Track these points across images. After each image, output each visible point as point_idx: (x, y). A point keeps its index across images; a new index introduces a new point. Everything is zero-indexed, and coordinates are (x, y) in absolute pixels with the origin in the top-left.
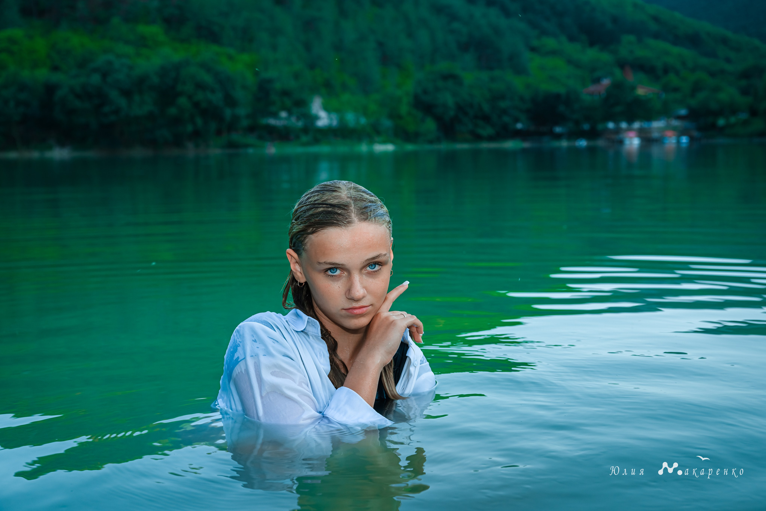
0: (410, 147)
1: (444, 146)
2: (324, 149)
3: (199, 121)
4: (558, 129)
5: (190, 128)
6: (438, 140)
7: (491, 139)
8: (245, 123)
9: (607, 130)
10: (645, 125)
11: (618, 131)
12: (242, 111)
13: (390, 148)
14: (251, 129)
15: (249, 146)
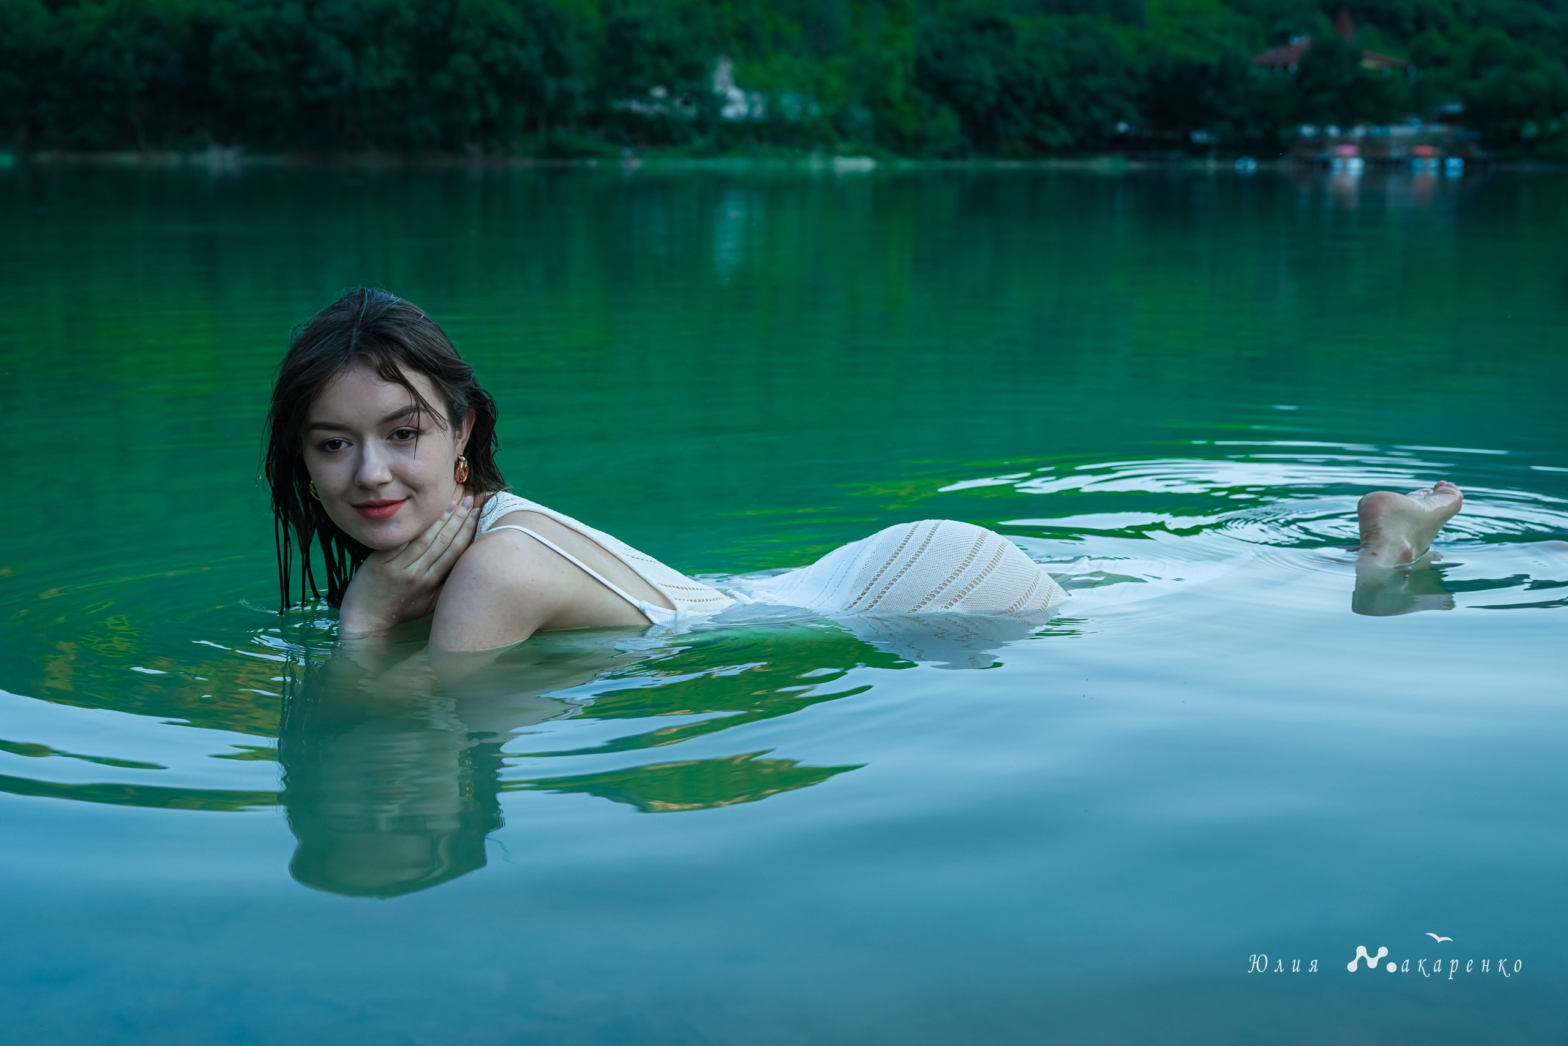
0: (905, 165)
1: (973, 165)
2: (736, 164)
3: (494, 102)
4: (1200, 137)
5: (475, 115)
6: (961, 152)
7: (1065, 152)
8: (582, 107)
9: (1299, 140)
10: (1377, 131)
11: (1320, 142)
12: (577, 84)
13: (865, 164)
14: (594, 120)
15: (587, 154)
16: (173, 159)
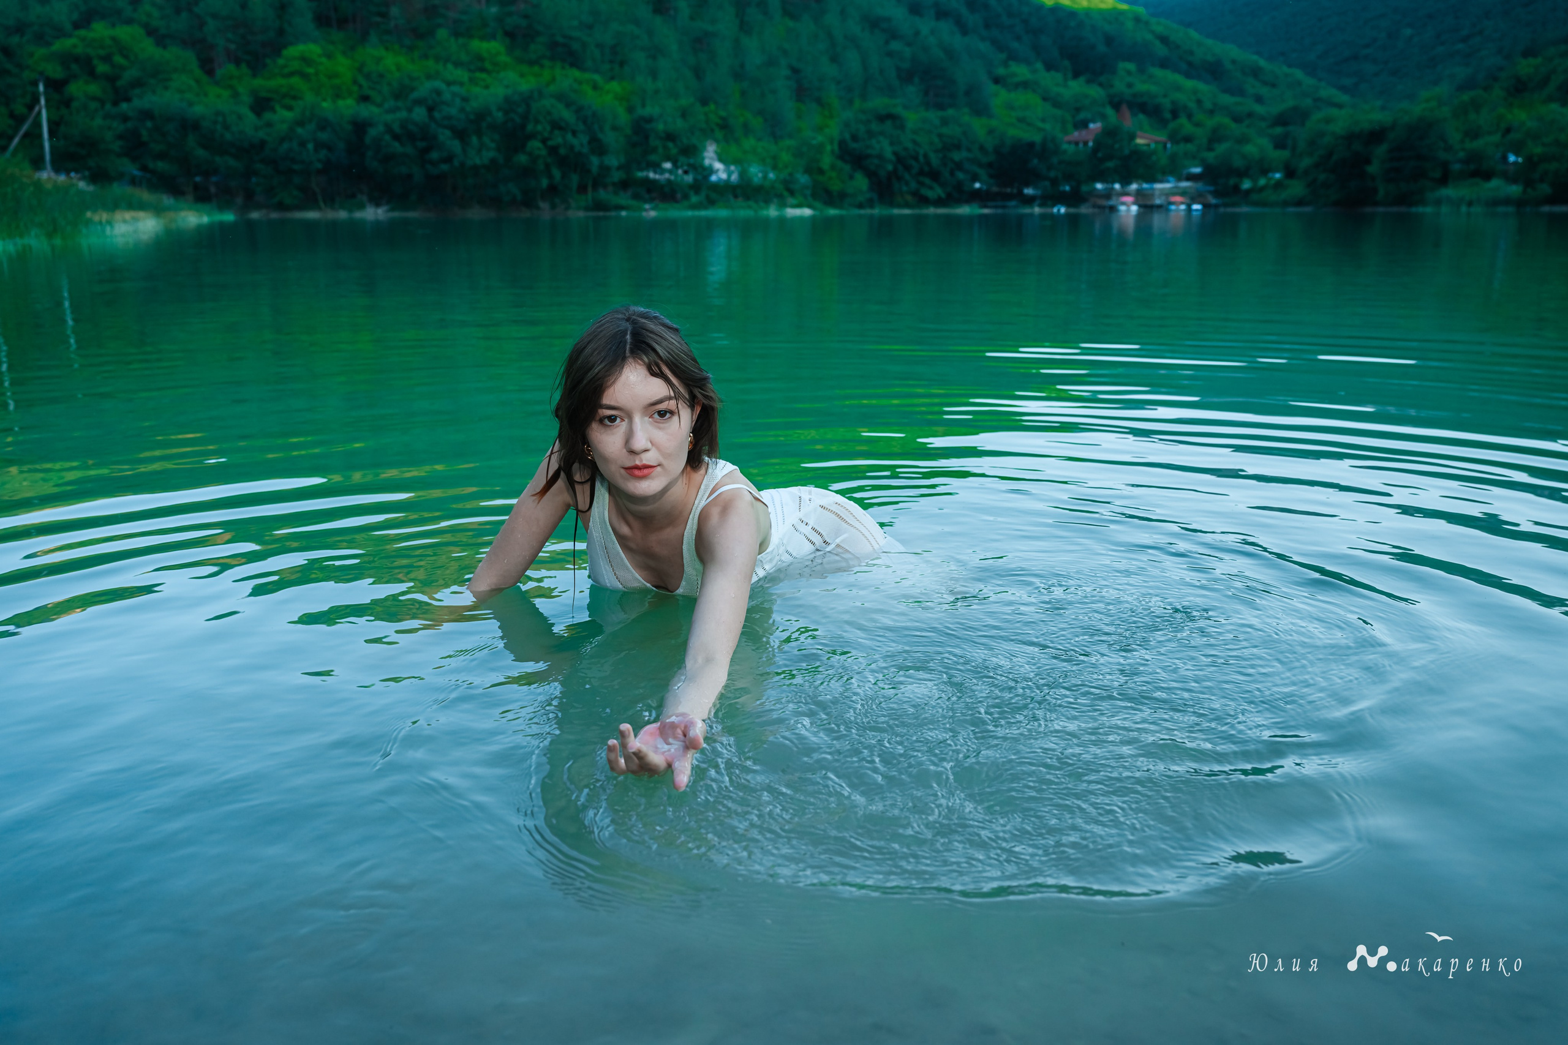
0: (832, 212)
1: (877, 211)
2: (721, 213)
3: (557, 173)
4: (1029, 191)
5: (545, 182)
6: (870, 204)
7: (939, 202)
8: (617, 176)
9: (1094, 193)
10: (1145, 186)
11: (1108, 195)
12: (612, 161)
13: (807, 212)
14: (624, 185)
15: (621, 208)
16: (343, 215)
